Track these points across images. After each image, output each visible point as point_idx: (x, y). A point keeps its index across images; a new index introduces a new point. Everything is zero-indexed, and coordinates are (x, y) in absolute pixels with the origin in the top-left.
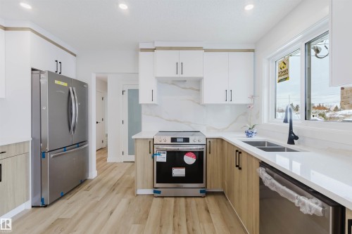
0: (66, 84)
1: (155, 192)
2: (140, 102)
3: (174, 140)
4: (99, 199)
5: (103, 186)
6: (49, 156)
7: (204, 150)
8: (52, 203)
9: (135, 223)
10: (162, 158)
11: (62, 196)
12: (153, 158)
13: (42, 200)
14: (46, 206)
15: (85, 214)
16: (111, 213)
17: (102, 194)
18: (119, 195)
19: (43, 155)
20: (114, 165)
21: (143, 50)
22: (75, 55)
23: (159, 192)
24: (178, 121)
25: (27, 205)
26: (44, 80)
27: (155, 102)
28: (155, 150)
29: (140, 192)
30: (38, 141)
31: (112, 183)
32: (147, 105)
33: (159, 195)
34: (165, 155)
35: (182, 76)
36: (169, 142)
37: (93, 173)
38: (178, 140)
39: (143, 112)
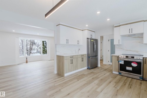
0: (93, 41)
1: (119, 73)
2: (114, 44)
3: (127, 57)
4: (101, 71)
5: (102, 69)
6: (90, 58)
7: (142, 62)
8: (91, 69)
9: (111, 78)
10: (122, 63)
11: (92, 68)
12: (119, 62)
13: (89, 68)
14: (90, 69)
15: (98, 73)
16: (105, 74)
17: (102, 70)
18: (107, 72)
19: (89, 57)
20: (105, 65)
21: (115, 27)
22: (94, 32)
23: (121, 74)
24: (131, 51)
25: (86, 68)
26: (89, 40)
27: (120, 44)
28: (119, 60)
29: (114, 72)
30: (88, 54)
31: (105, 69)
32: (117, 45)
33: (120, 75)
34: (123, 62)
35: (132, 33)
36: (125, 57)
37: (99, 65)
38: (129, 57)
39: (115, 47)
